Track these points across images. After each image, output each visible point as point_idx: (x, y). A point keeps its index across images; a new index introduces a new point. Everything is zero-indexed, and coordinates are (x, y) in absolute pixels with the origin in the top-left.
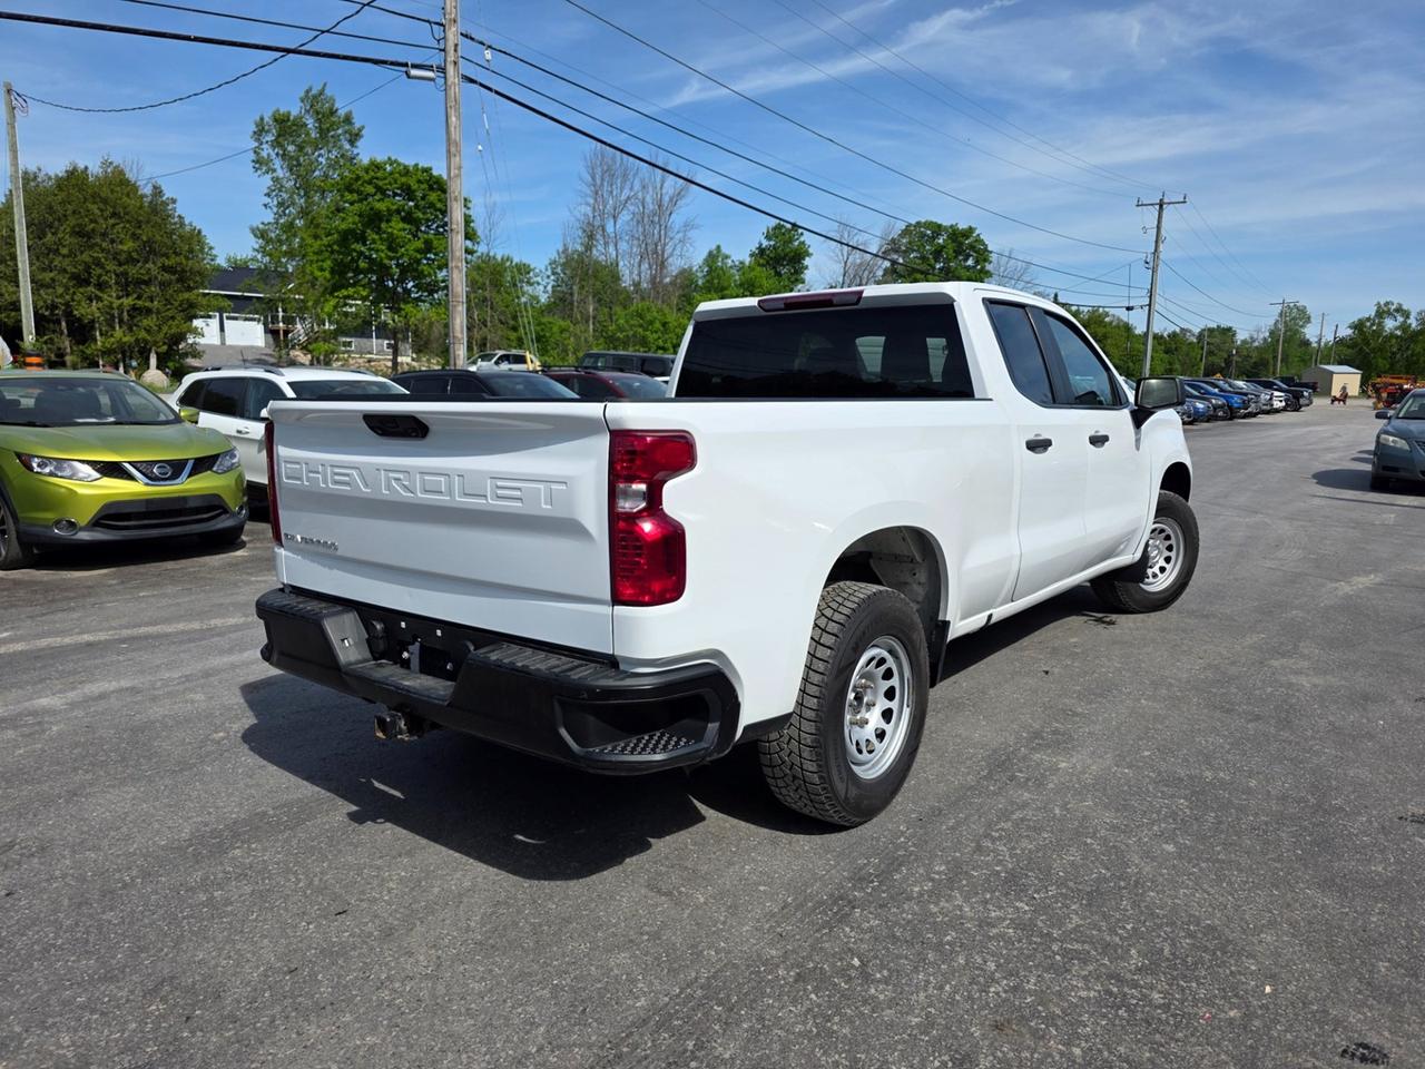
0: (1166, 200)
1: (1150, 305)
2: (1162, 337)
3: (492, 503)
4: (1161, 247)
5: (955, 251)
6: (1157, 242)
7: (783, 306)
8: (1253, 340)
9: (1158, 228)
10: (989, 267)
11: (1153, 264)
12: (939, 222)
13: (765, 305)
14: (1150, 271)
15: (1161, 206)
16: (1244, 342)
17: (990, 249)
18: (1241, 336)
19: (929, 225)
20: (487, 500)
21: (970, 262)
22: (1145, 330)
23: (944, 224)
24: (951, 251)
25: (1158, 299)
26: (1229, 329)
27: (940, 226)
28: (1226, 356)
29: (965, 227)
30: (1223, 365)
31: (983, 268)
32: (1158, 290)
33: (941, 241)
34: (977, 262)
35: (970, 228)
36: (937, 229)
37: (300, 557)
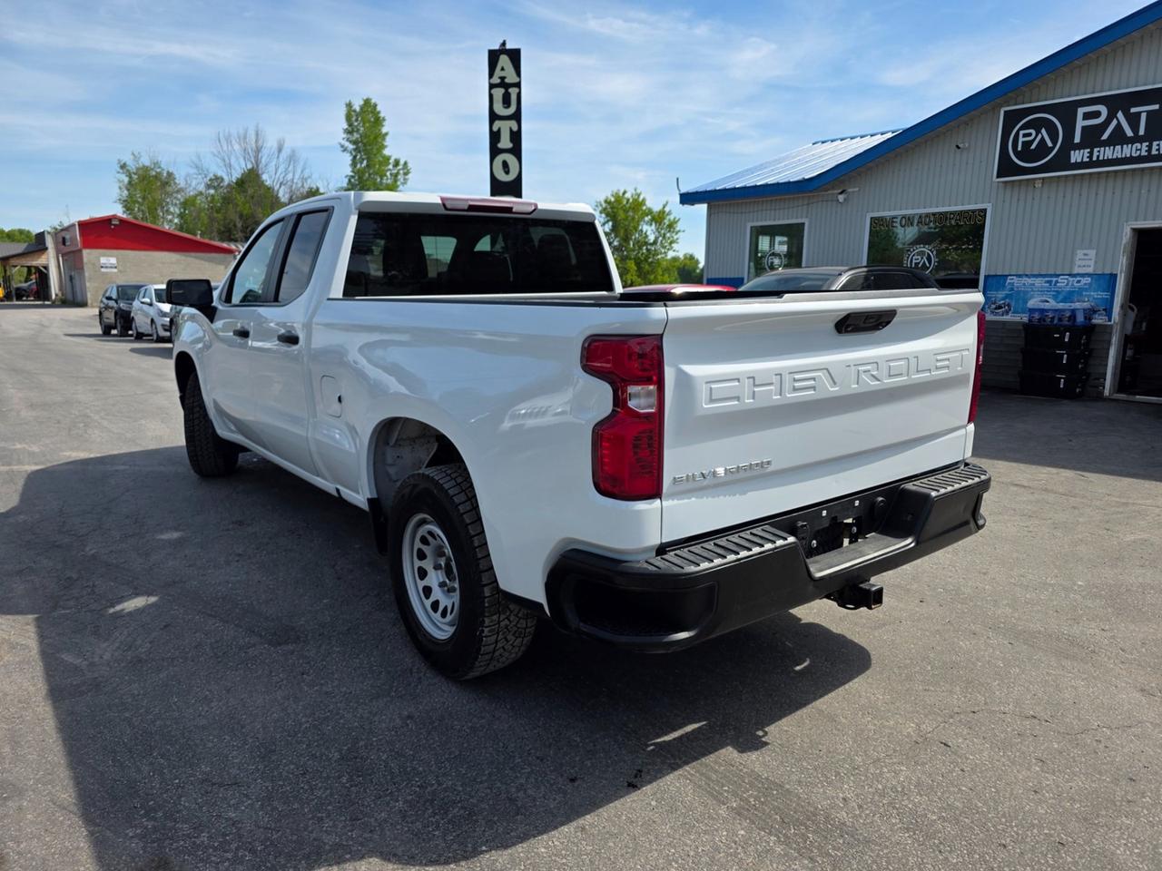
3: (934, 374)
7: (467, 208)
13: (448, 204)
20: (930, 372)
37: (693, 499)
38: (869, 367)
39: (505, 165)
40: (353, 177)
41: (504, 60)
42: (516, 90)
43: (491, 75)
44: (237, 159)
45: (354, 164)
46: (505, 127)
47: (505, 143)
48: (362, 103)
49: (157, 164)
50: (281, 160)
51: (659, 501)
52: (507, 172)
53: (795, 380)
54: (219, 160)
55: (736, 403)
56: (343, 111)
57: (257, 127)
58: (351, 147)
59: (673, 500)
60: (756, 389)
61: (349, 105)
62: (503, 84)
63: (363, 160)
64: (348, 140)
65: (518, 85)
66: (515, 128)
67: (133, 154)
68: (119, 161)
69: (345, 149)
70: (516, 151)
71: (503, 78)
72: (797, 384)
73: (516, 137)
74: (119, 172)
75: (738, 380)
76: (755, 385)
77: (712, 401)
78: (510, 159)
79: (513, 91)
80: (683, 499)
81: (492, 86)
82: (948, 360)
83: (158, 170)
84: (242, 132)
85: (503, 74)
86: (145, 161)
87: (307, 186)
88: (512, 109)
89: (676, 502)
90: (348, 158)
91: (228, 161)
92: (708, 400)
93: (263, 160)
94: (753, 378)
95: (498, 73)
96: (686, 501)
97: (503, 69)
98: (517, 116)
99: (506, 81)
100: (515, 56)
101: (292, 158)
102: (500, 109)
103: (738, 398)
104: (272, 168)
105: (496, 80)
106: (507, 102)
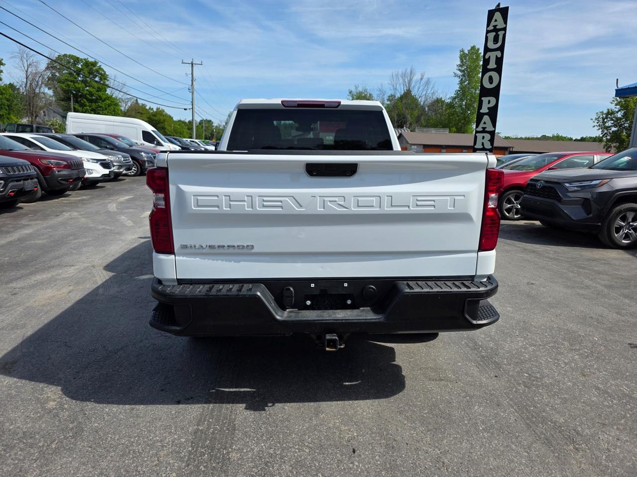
0: (194, 63)
1: (192, 108)
2: (186, 123)
3: (414, 209)
4: (194, 83)
5: (89, 73)
6: (192, 81)
7: (296, 105)
8: (220, 126)
9: (192, 74)
10: (107, 83)
11: (192, 90)
12: (77, 56)
13: (286, 104)
14: (191, 93)
15: (192, 65)
16: (216, 127)
17: (107, 73)
18: (215, 124)
19: (71, 57)
20: (409, 208)
21: (97, 79)
22: (192, 118)
23: (80, 58)
24: (86, 72)
25: (195, 106)
26: (210, 121)
27: (78, 58)
28: (211, 132)
29: (93, 60)
30: (210, 136)
31: (104, 83)
32: (195, 102)
33: (80, 66)
34: (101, 79)
35: (95, 62)
36: (77, 60)
37: (198, 259)
38: (336, 199)
39: (491, 79)
40: (459, 91)
41: (498, 15)
42: (503, 32)
43: (488, 25)
44: (400, 85)
45: (461, 82)
46: (493, 56)
47: (492, 65)
48: (470, 48)
49: (366, 90)
50: (422, 84)
51: (174, 256)
52: (491, 83)
53: (264, 201)
54: (391, 86)
55: (217, 209)
56: (458, 54)
57: (412, 67)
58: (460, 73)
59: (183, 257)
60: (231, 203)
61: (462, 51)
62: (496, 30)
63: (466, 80)
64: (459, 70)
65: (505, 29)
66: (499, 56)
67: (355, 86)
68: (349, 90)
69: (456, 75)
70: (499, 70)
71: (495, 26)
72: (265, 203)
73: (499, 61)
74: (348, 95)
75: (218, 196)
76: (230, 201)
77: (198, 206)
78: (494, 75)
79: (501, 33)
80: (191, 258)
81: (488, 32)
82: (434, 201)
83: (366, 93)
84: (404, 71)
85: (496, 24)
86: (360, 89)
87: (435, 97)
88: (499, 44)
89: (185, 258)
90: (458, 80)
91: (395, 86)
92: (196, 205)
93: (412, 85)
94: (229, 196)
95: (493, 23)
96: (192, 259)
97: (496, 21)
98: (501, 49)
99: (497, 27)
100: (504, 12)
101: (428, 82)
102: (491, 45)
103: (218, 207)
104: (416, 89)
105: (491, 28)
106: (496, 40)
